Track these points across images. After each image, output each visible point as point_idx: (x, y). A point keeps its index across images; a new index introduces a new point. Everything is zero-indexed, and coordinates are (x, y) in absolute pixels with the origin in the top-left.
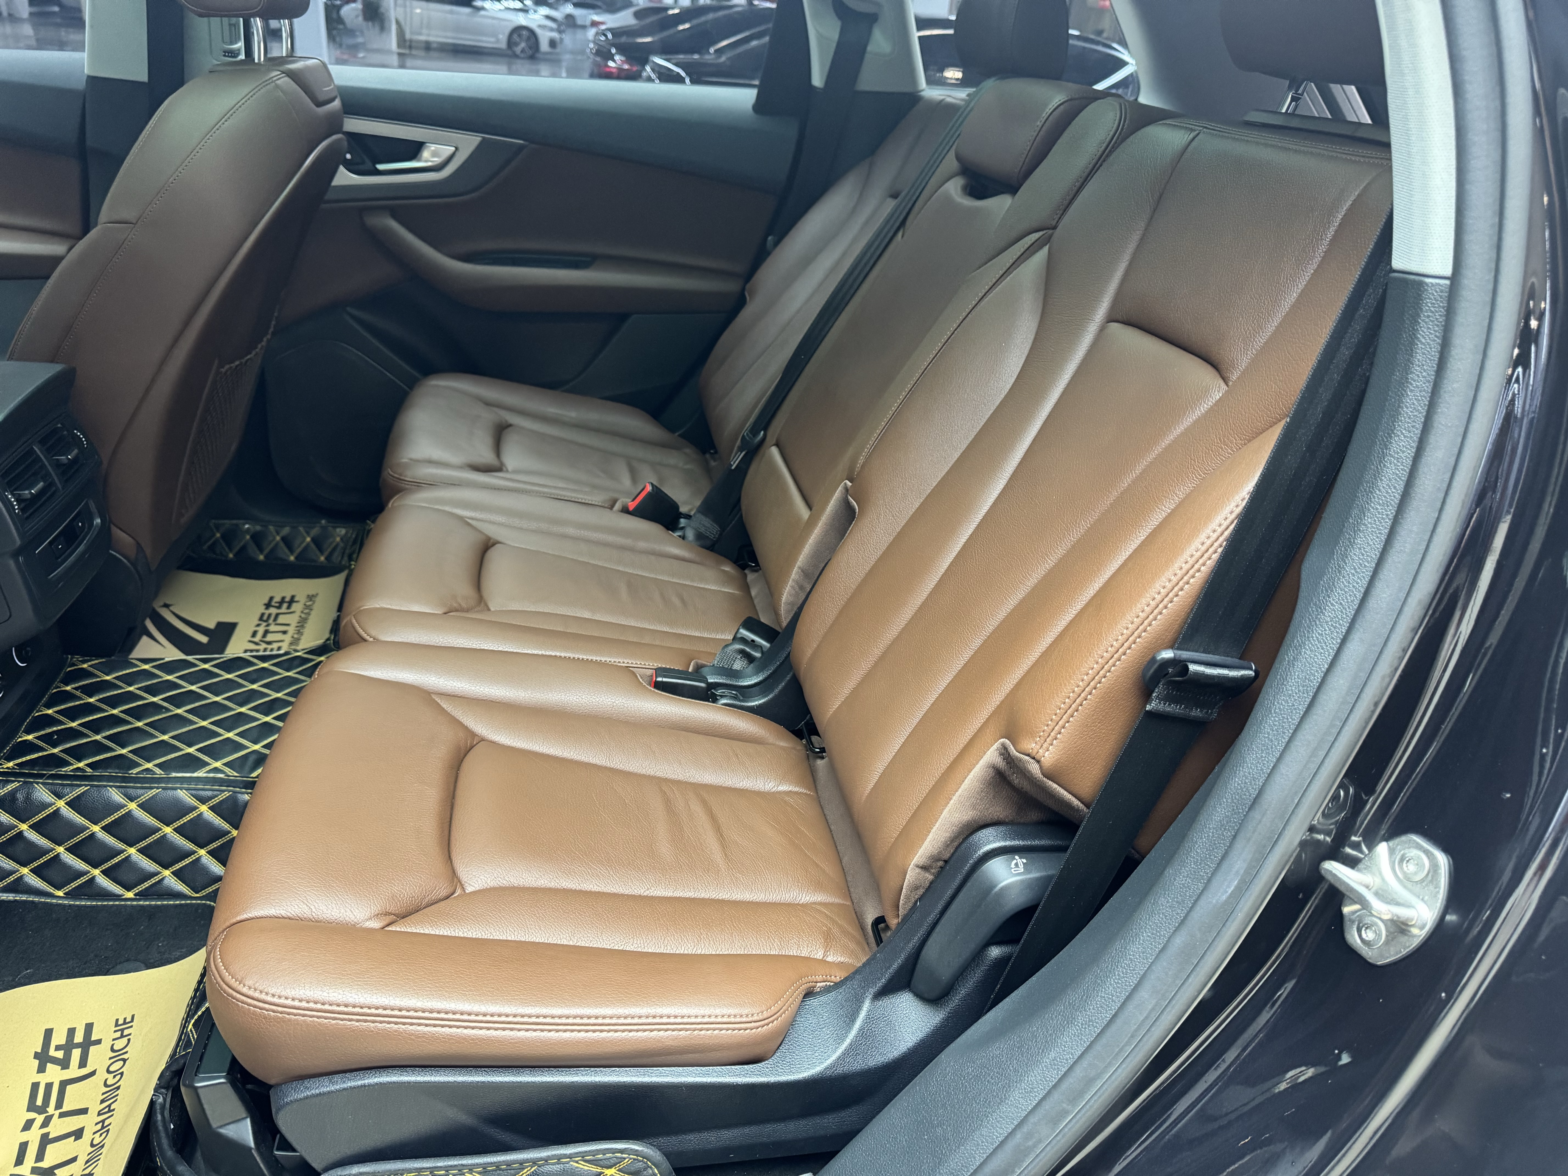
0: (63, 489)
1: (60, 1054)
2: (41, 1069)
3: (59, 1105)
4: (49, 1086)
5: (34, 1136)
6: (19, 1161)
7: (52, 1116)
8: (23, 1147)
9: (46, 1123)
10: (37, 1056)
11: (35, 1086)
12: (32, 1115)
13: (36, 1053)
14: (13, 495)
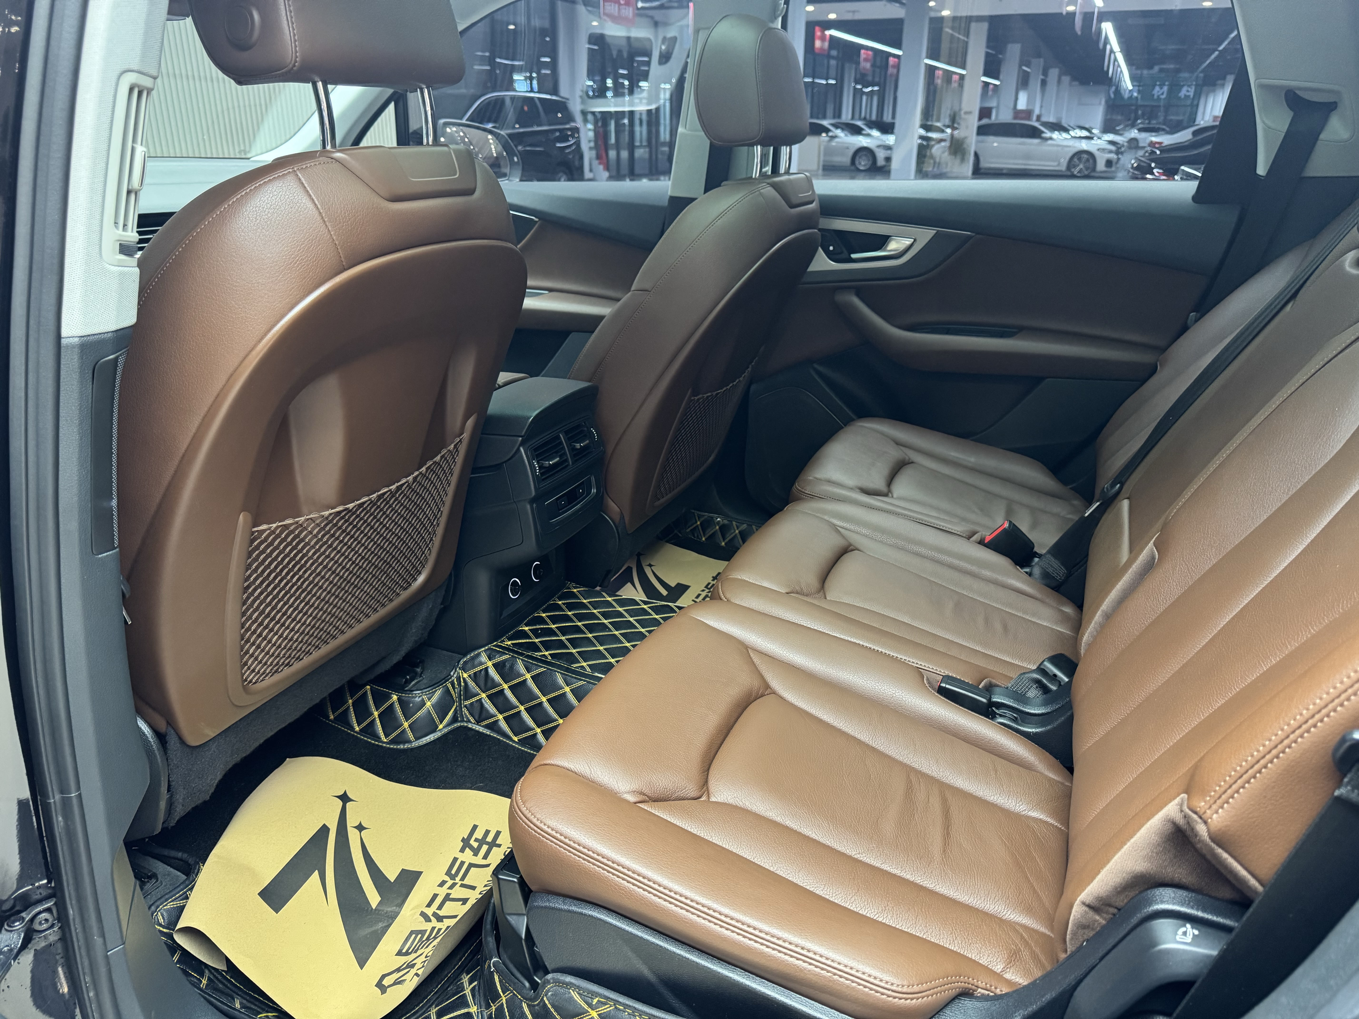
0: (573, 464)
1: (476, 845)
2: (462, 850)
3: (463, 879)
4: (462, 863)
5: (443, 892)
6: (429, 905)
7: (457, 883)
8: (435, 896)
9: (451, 887)
10: (463, 840)
11: (455, 859)
12: (447, 878)
13: (463, 838)
14: (538, 463)
